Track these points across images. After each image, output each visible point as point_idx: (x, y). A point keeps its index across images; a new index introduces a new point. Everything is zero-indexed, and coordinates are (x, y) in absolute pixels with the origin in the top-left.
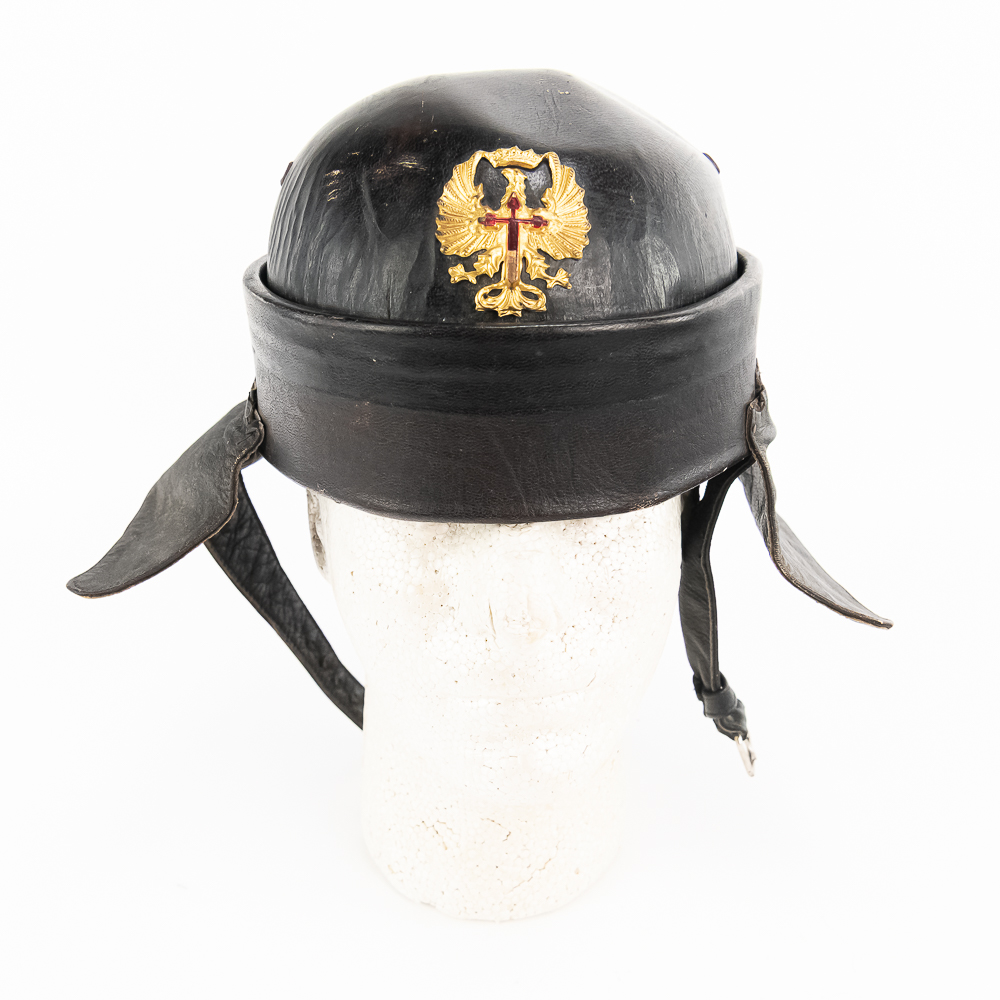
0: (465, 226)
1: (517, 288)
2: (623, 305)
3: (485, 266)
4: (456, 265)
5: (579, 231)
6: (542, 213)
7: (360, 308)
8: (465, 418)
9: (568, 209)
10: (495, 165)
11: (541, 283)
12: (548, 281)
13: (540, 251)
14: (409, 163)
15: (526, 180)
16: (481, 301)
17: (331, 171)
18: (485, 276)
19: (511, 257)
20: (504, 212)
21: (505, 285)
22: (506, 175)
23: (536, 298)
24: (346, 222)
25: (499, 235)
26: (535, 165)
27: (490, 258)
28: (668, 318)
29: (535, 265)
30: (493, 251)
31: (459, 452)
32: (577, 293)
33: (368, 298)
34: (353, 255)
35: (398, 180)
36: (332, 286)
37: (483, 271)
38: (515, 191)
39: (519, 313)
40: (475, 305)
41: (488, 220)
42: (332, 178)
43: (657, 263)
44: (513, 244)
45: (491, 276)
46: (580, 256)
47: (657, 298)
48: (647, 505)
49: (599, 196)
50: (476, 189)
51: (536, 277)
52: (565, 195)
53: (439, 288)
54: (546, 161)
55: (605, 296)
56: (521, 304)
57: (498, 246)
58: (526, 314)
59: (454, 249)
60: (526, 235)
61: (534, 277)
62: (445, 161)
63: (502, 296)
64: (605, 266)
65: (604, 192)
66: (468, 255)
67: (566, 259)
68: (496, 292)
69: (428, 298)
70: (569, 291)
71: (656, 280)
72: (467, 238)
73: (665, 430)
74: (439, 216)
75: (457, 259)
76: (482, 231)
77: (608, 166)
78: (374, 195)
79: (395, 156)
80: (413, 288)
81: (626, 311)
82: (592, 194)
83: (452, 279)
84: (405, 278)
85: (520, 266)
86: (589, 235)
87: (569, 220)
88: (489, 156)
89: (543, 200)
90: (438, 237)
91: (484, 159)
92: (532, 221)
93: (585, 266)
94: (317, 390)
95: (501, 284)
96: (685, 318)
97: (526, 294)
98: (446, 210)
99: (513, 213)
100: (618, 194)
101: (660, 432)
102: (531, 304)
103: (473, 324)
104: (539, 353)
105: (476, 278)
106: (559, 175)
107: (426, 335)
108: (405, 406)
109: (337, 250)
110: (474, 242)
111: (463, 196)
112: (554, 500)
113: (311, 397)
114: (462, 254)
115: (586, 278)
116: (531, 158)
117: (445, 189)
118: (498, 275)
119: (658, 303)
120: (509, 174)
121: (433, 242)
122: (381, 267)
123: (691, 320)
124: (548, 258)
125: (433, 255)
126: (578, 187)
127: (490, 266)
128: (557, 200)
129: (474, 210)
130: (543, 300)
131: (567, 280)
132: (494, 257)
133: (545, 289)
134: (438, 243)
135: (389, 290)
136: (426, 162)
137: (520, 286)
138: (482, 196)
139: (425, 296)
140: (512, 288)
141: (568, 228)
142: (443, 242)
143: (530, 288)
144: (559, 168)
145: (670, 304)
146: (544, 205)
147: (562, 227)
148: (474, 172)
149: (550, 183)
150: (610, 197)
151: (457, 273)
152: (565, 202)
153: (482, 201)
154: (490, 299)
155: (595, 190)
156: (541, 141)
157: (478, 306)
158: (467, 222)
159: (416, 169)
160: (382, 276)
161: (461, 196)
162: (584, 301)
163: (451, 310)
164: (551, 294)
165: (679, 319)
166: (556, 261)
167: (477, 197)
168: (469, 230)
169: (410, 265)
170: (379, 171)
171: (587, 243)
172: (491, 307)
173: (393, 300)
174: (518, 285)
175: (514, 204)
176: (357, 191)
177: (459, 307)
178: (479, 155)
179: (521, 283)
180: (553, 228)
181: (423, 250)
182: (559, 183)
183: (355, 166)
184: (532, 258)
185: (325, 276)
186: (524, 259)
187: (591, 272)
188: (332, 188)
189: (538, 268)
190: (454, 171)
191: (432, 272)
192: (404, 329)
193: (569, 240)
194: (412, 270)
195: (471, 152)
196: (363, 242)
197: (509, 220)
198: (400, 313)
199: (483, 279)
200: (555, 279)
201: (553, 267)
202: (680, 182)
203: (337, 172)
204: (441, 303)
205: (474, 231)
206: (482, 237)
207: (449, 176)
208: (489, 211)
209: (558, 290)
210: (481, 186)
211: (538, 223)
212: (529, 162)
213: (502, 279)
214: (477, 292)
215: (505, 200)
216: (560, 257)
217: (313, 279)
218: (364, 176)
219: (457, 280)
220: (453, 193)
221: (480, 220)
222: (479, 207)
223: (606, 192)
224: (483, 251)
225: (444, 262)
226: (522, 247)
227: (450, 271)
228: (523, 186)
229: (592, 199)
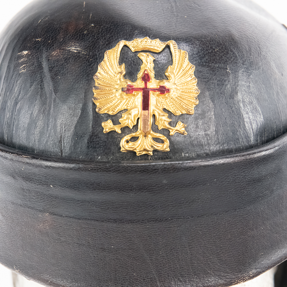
0: (113, 93)
1: (149, 136)
2: (223, 144)
3: (127, 121)
4: (107, 120)
5: (192, 95)
6: (166, 84)
7: (42, 147)
8: (115, 225)
9: (183, 80)
10: (133, 50)
11: (166, 132)
12: (170, 130)
13: (165, 110)
14: (74, 49)
15: (154, 61)
16: (125, 145)
17: (22, 51)
18: (127, 127)
19: (144, 115)
20: (139, 84)
21: (140, 134)
22: (141, 57)
23: (162, 142)
24: (32, 88)
25: (136, 100)
26: (160, 50)
27: (130, 116)
28: (255, 153)
29: (161, 120)
30: (132, 111)
31: (111, 248)
32: (190, 137)
33: (47, 141)
34: (37, 111)
35: (66, 60)
36: (23, 131)
37: (126, 125)
38: (147, 68)
39: (151, 153)
40: (120, 148)
41: (128, 90)
42: (22, 57)
43: (247, 113)
44: (146, 106)
45: (131, 128)
46: (192, 112)
47: (247, 137)
48: (244, 280)
49: (205, 70)
50: (120, 68)
51: (162, 127)
52: (181, 70)
53: (96, 136)
54: (168, 47)
55: (211, 139)
56: (152, 147)
57: (135, 107)
58: (156, 153)
59: (106, 109)
60: (155, 99)
61: (160, 128)
62: (99, 47)
63: (139, 142)
64: (210, 118)
65: (208, 66)
66: (115, 113)
67: (182, 115)
68: (134, 139)
69: (88, 143)
70: (185, 137)
71: (246, 125)
72: (114, 102)
73: (256, 228)
74: (95, 87)
75: (108, 116)
76: (125, 97)
77: (211, 48)
78: (51, 70)
79: (65, 43)
80: (77, 136)
81: (226, 148)
82: (201, 69)
83: (104, 130)
84: (72, 129)
85: (151, 120)
86: (199, 97)
87: (184, 87)
88: (129, 44)
89: (167, 74)
90: (94, 101)
91: (125, 46)
92: (158, 90)
93: (196, 119)
94: (13, 203)
95: (138, 133)
96: (267, 152)
97: (156, 140)
98: (100, 82)
99: (146, 84)
100: (218, 67)
101: (253, 230)
102: (159, 147)
103: (120, 163)
104: (165, 182)
105: (121, 129)
106: (177, 57)
107: (86, 170)
108: (73, 217)
109: (26, 107)
110: (119, 104)
111: (111, 72)
112: (179, 279)
113: (9, 207)
114: (111, 113)
115: (197, 127)
116: (158, 45)
117: (99, 68)
118: (136, 127)
119: (248, 141)
120: (143, 56)
121: (91, 104)
122: (56, 120)
123: (272, 153)
124: (170, 114)
125: (91, 113)
126: (190, 64)
127: (130, 121)
128: (175, 75)
129: (119, 82)
130: (167, 143)
131: (183, 129)
132: (133, 115)
133: (168, 136)
134: (94, 105)
135: (61, 137)
136: (86, 48)
137: (151, 134)
138: (124, 73)
139: (86, 141)
140: (145, 136)
141: (184, 94)
142: (97, 104)
143: (158, 135)
144: (177, 52)
145: (257, 141)
146: (167, 78)
147: (180, 92)
148: (119, 56)
149: (171, 62)
150: (213, 70)
151: (108, 126)
152: (181, 75)
153: (125, 76)
154: (131, 144)
155: (203, 66)
156: (165, 31)
157: (122, 149)
158: (114, 91)
159: (79, 53)
160: (56, 127)
161: (110, 73)
162: (196, 142)
163: (104, 151)
164: (172, 138)
165: (263, 153)
166: (176, 116)
167: (121, 73)
168: (115, 96)
169: (76, 119)
170: (54, 53)
171: (198, 102)
172: (131, 149)
173: (64, 144)
174: (149, 133)
175: (146, 78)
176: (40, 66)
177: (109, 149)
178: (122, 43)
179: (152, 132)
180: (173, 93)
181: (84, 110)
182: (177, 62)
183: (38, 49)
184: (159, 115)
185: (18, 125)
186: (154, 116)
187: (200, 122)
188: (22, 63)
189: (163, 121)
190: (105, 55)
191: (91, 125)
192: (72, 166)
193: (185, 101)
194: (77, 124)
195: (117, 41)
196: (44, 103)
197: (143, 89)
198: (69, 152)
199: (125, 130)
200: (176, 128)
201: (174, 120)
202: (263, 53)
203: (25, 52)
204: (97, 146)
205: (119, 97)
206: (125, 101)
207: (102, 58)
208: (129, 83)
209: (178, 136)
210: (123, 65)
211: (163, 90)
212: (156, 48)
213: (139, 130)
214: (121, 138)
215: (140, 75)
216: (179, 113)
217: (10, 127)
218: (44, 56)
219: (108, 130)
220: (104, 70)
221: (123, 90)
222: (122, 80)
223: (210, 66)
224: (126, 110)
225: (98, 118)
226: (152, 107)
227: (103, 124)
228: (153, 65)
229: (200, 72)
